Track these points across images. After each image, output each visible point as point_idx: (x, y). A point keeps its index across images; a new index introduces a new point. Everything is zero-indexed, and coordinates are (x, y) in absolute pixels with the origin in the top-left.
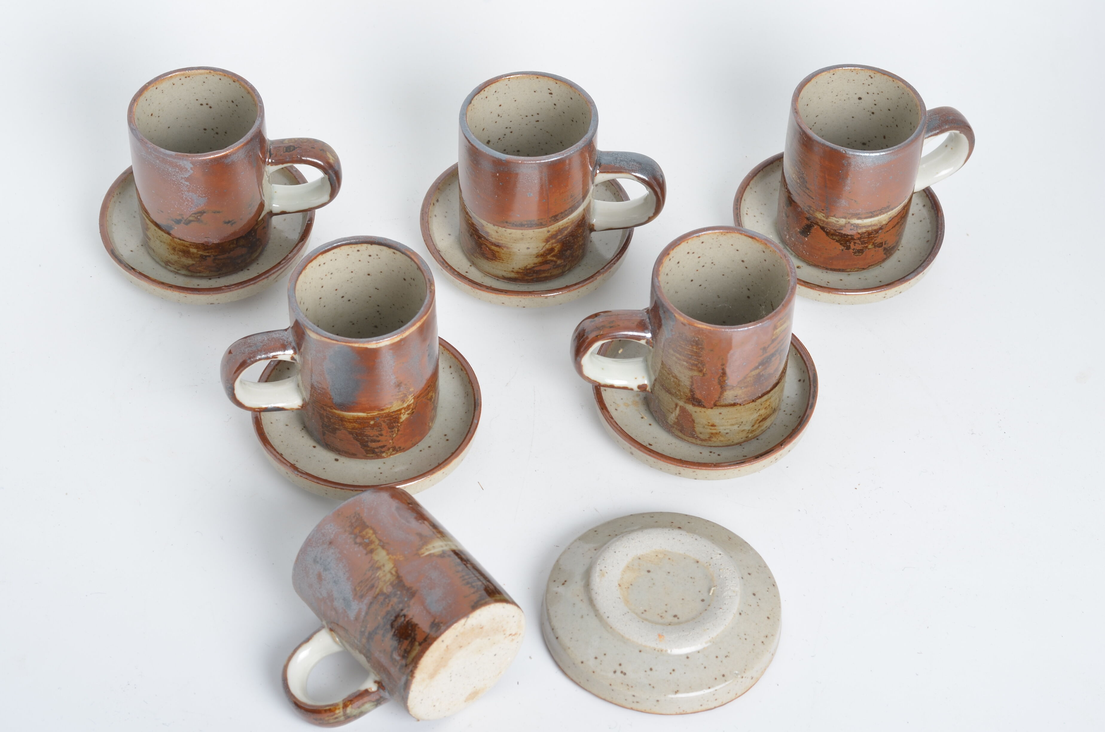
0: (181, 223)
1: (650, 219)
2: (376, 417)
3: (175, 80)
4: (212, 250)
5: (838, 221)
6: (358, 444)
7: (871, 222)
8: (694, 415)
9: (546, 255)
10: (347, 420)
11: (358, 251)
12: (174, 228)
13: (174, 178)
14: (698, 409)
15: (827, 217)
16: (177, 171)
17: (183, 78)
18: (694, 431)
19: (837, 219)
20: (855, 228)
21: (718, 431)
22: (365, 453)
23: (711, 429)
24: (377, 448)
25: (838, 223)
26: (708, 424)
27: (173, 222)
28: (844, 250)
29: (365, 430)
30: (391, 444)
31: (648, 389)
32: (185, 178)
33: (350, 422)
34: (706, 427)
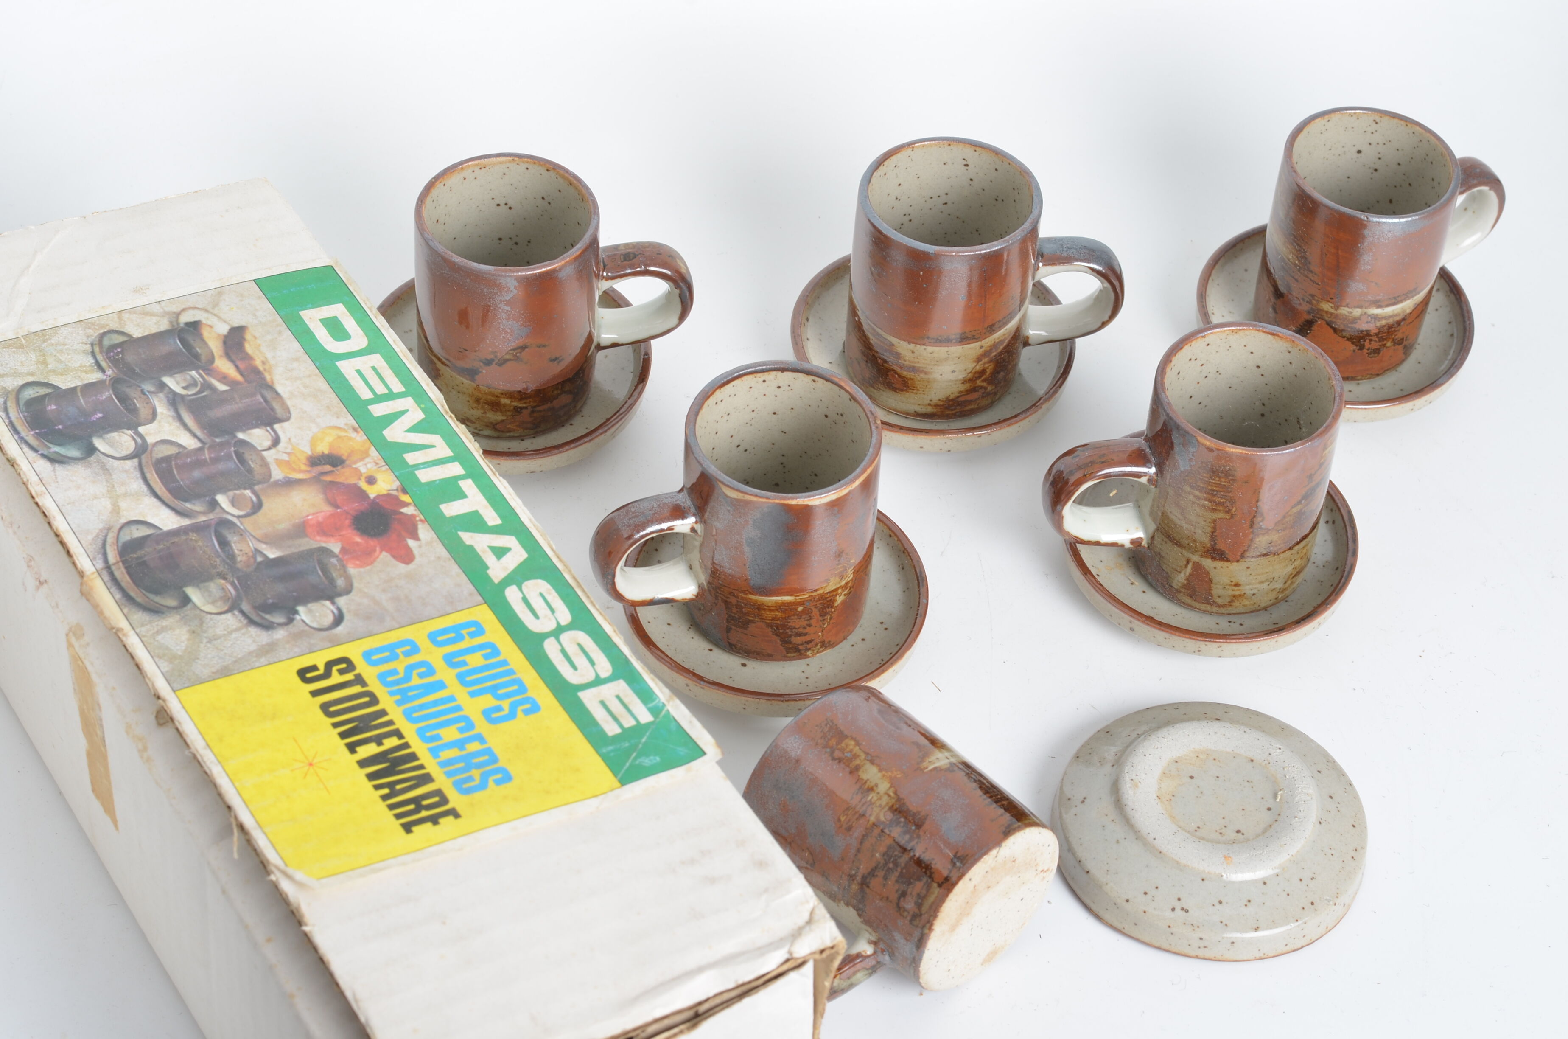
0: (492, 364)
1: (1104, 324)
2: (806, 601)
3: (467, 173)
4: (531, 400)
5: (1351, 313)
6: (778, 640)
7: (1393, 311)
8: (1213, 573)
9: (975, 380)
10: (766, 608)
11: (764, 381)
12: (481, 372)
13: (489, 301)
14: (1219, 564)
15: (1337, 308)
16: (495, 292)
17: (477, 169)
18: (1210, 594)
19: (1350, 310)
20: (1373, 320)
21: (1242, 593)
22: (785, 653)
23: (1233, 590)
24: (802, 644)
25: (1351, 315)
26: (1230, 583)
27: (481, 364)
28: (1356, 351)
29: (789, 621)
30: (821, 637)
31: (1144, 543)
32: (506, 300)
33: (771, 610)
34: (1227, 587)
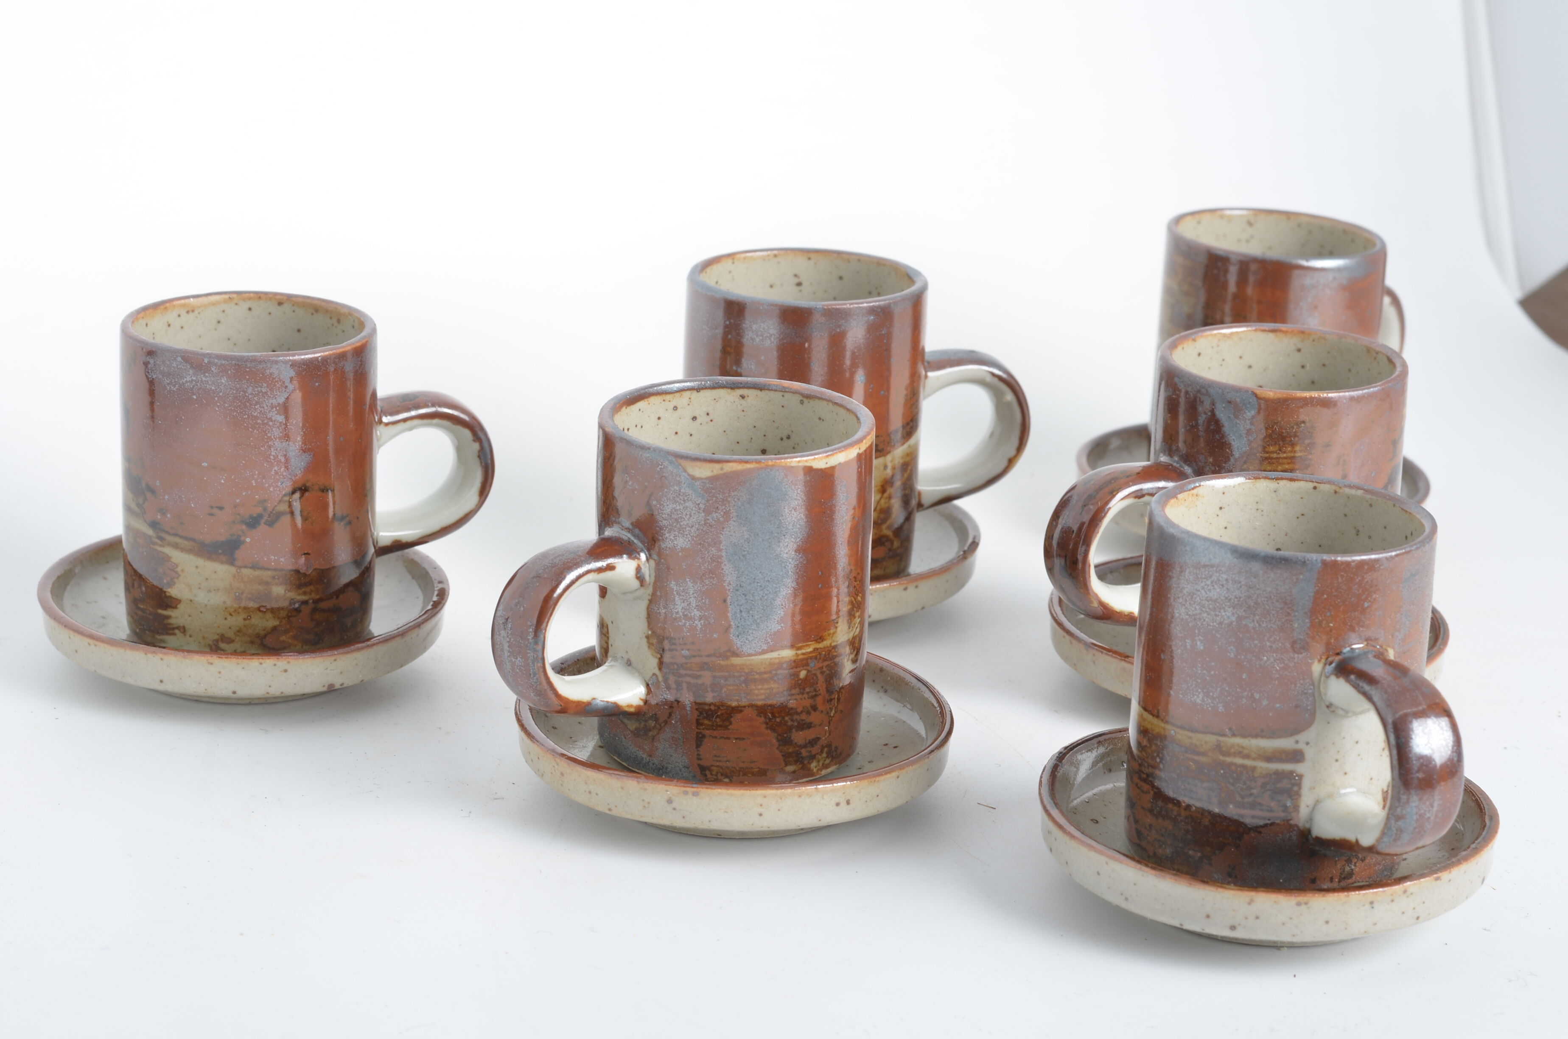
0: (259, 524)
2: (811, 658)
3: (171, 316)
4: (312, 587)
6: (772, 737)
12: (244, 542)
13: (256, 409)
16: (264, 390)
17: (183, 313)
22: (783, 763)
24: (805, 746)
27: (244, 527)
32: (279, 404)
